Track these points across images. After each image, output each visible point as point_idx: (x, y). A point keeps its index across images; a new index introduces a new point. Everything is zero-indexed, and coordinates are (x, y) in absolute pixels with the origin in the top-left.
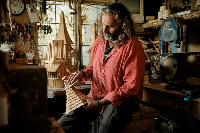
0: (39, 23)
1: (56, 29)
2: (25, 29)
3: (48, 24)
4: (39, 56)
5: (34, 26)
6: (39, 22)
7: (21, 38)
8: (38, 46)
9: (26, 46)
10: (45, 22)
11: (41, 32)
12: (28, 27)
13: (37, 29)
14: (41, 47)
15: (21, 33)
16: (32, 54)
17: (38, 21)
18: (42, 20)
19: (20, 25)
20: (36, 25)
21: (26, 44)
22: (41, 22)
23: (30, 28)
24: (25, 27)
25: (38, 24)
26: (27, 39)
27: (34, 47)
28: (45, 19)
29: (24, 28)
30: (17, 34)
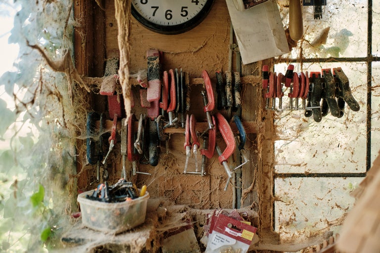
0: (281, 60)
1: (370, 89)
2: (211, 99)
3: (332, 66)
4: (277, 230)
5: (259, 78)
6: (285, 56)
7: (188, 151)
8: (276, 176)
9: (216, 183)
10: (312, 56)
11: (291, 107)
12: (228, 90)
13: (274, 96)
14: (288, 179)
15: (189, 124)
16: (238, 239)
17: (276, 53)
18: (299, 45)
19: (188, 82)
20: (266, 75)
21: (215, 171)
22: (295, 54)
23: (237, 94)
24: (209, 87)
25: (280, 69)
26: (219, 150)
27: (251, 191)
28: (312, 41)
29: (206, 94)
30: (170, 127)
